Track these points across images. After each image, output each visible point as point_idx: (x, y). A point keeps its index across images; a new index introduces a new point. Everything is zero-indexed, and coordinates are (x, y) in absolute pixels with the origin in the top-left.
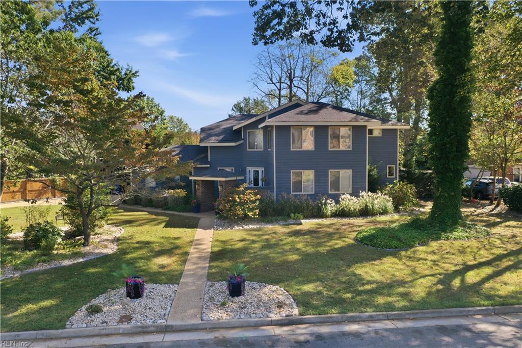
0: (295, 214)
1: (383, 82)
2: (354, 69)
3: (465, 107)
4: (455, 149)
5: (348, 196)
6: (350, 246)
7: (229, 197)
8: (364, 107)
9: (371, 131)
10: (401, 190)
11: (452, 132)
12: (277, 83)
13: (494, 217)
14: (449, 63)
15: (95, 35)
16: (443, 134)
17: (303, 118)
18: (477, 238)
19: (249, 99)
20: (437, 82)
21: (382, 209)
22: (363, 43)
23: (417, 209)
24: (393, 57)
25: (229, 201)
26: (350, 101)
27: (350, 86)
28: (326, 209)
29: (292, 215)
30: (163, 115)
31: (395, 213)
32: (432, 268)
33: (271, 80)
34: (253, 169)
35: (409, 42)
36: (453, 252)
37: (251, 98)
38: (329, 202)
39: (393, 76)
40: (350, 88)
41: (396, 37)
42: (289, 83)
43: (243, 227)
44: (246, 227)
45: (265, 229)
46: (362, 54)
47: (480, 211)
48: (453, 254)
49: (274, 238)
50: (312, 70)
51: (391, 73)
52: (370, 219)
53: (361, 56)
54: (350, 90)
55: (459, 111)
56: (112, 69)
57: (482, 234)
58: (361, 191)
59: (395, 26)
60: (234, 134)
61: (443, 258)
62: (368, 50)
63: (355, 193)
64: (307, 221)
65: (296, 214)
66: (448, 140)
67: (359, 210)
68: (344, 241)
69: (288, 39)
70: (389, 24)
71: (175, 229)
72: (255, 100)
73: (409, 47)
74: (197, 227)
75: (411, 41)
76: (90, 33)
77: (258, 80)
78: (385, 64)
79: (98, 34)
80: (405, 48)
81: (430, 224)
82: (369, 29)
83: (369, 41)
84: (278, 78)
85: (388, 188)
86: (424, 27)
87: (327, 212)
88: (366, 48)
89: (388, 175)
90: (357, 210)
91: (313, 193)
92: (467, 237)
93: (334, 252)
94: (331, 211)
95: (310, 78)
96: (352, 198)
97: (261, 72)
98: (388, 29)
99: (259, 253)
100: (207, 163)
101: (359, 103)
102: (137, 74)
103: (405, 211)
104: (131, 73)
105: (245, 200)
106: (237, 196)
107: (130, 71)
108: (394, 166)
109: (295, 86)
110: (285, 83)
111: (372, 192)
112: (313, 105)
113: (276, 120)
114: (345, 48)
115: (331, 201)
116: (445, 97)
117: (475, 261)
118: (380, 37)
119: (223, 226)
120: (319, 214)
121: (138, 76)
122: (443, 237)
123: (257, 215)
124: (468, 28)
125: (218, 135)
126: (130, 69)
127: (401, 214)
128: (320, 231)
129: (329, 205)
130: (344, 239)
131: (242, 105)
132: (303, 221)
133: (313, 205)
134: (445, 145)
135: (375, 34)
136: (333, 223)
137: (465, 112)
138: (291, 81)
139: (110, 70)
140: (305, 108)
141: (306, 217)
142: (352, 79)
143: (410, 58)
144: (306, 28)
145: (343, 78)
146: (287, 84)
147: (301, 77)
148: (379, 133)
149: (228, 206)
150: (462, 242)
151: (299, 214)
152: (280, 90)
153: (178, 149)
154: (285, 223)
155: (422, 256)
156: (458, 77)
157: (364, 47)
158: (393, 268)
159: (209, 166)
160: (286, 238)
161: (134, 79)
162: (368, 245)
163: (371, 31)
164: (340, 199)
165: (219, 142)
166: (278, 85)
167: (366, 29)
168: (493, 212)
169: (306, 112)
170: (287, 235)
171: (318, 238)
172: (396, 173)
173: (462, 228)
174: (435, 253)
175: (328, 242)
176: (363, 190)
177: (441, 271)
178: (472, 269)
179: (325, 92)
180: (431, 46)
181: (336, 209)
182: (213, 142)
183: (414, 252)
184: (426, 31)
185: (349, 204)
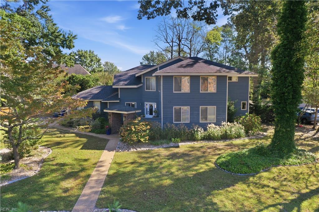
0: (174, 139)
1: (240, 42)
2: (222, 33)
3: (300, 65)
4: (291, 97)
5: (213, 125)
6: (211, 170)
7: (128, 127)
8: (228, 58)
9: (230, 78)
10: (251, 120)
11: (290, 84)
12: (170, 42)
13: (316, 141)
14: (288, 33)
15: (46, 11)
16: (282, 85)
17: (182, 70)
18: (306, 164)
19: (153, 52)
20: (279, 47)
21: (237, 134)
22: (227, 16)
23: (262, 133)
24: (247, 25)
25: (128, 130)
26: (219, 54)
27: (218, 45)
28: (197, 134)
29: (173, 139)
30: (100, 62)
31: (246, 136)
32: (273, 196)
33: (166, 40)
34: (149, 104)
35: (258, 16)
36: (290, 179)
37: (155, 52)
38: (200, 130)
39: (247, 38)
40: (219, 45)
41: (250, 12)
42: (178, 43)
43: (136, 149)
44: (139, 149)
45: (153, 152)
46: (227, 23)
47: (306, 135)
48: (289, 181)
49: (156, 160)
50: (193, 34)
51: (246, 36)
52: (228, 142)
53: (226, 24)
54: (218, 47)
55: (295, 68)
56: (57, 34)
57: (310, 160)
58: (222, 122)
59: (249, 4)
60: (137, 80)
61: (282, 185)
62: (231, 20)
63: (218, 123)
64: (183, 144)
65: (176, 139)
66: (286, 90)
67: (221, 136)
68: (207, 165)
69: (167, 14)
70: (245, 3)
71: (88, 150)
72: (157, 53)
73: (258, 19)
74: (104, 149)
75: (259, 14)
76: (43, 10)
77: (158, 41)
78: (242, 30)
79: (48, 11)
80: (255, 20)
81: (271, 151)
82: (232, 7)
83: (231, 15)
84: (171, 39)
85: (241, 119)
86: (269, 5)
87: (198, 136)
88: (230, 19)
89: (242, 108)
90: (219, 135)
91: (189, 122)
92: (299, 163)
93: (199, 176)
94: (201, 136)
95: (192, 39)
96: (216, 126)
97: (160, 36)
98: (244, 7)
99: (142, 177)
100: (118, 99)
101: (224, 55)
102: (76, 37)
103: (253, 135)
104: (72, 37)
105: (139, 130)
106: (133, 127)
107: (71, 35)
108: (246, 102)
109: (182, 44)
110: (175, 42)
111: (230, 122)
112: (191, 60)
113: (163, 72)
114: (210, 21)
115: (201, 129)
116: (285, 58)
117: (307, 188)
118: (239, 12)
119: (123, 149)
120: (192, 138)
121: (77, 38)
122: (281, 163)
123: (147, 141)
124: (303, 6)
125: (125, 80)
126: (71, 34)
127: (250, 138)
128: (191, 154)
129: (200, 132)
130: (207, 163)
131: (149, 56)
132: (180, 144)
133: (188, 132)
134: (284, 93)
135: (235, 10)
136: (202, 146)
137: (299, 70)
138: (180, 41)
139: (56, 35)
140: (185, 62)
141: (182, 141)
142: (220, 40)
143: (259, 26)
144: (181, 6)
145: (214, 39)
146: (178, 44)
147: (187, 39)
148: (236, 79)
149: (126, 133)
150: (296, 168)
151: (178, 138)
152: (172, 47)
153: (100, 89)
154: (167, 146)
155: (266, 182)
156: (295, 43)
157: (228, 19)
158: (242, 195)
159: (119, 101)
160: (165, 161)
161: (74, 41)
162: (225, 169)
163: (233, 8)
164: (208, 127)
165: (126, 85)
166: (171, 44)
167: (229, 6)
168: (315, 136)
169: (184, 65)
170: (167, 158)
171: (189, 161)
172: (247, 107)
173: (295, 155)
174: (275, 180)
175: (196, 166)
176: (224, 121)
177: (282, 201)
178: (306, 199)
179: (202, 48)
180: (273, 18)
181: (204, 134)
182: (121, 85)
183: (260, 178)
184: (270, 8)
185: (213, 131)
